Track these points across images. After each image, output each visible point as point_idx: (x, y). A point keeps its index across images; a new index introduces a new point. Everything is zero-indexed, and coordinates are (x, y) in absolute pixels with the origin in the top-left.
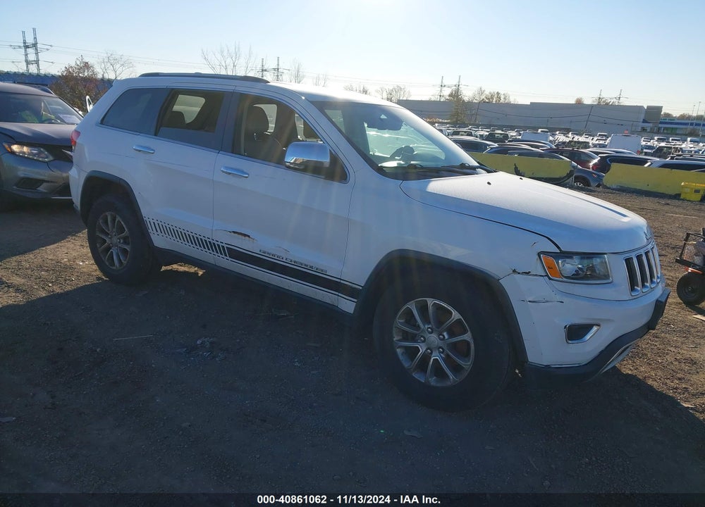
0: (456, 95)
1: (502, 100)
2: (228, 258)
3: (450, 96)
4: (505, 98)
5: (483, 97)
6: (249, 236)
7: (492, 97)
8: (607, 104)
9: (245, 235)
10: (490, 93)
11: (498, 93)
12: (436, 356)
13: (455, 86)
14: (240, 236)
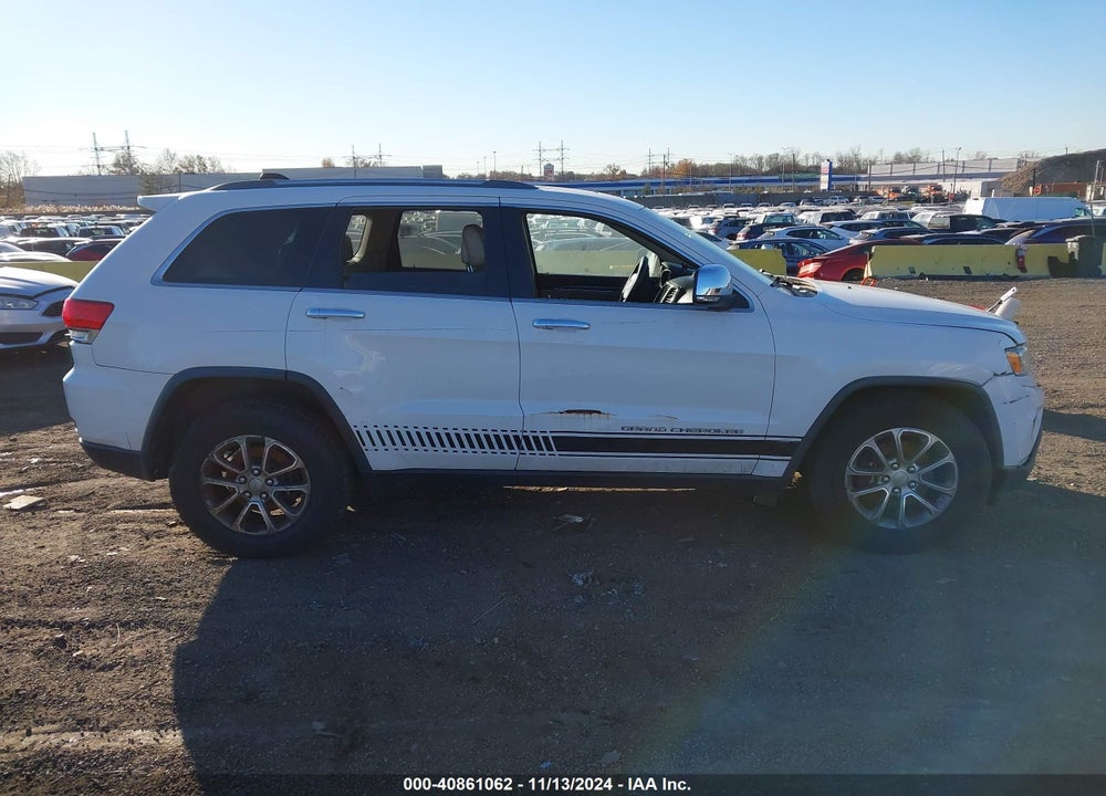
0: (125, 162)
1: (209, 169)
2: (555, 452)
3: (115, 165)
4: (212, 166)
5: (175, 165)
6: (600, 412)
7: (191, 163)
8: (367, 166)
9: (591, 412)
10: (186, 157)
11: (200, 158)
12: (906, 493)
13: (122, 148)
14: (581, 415)
